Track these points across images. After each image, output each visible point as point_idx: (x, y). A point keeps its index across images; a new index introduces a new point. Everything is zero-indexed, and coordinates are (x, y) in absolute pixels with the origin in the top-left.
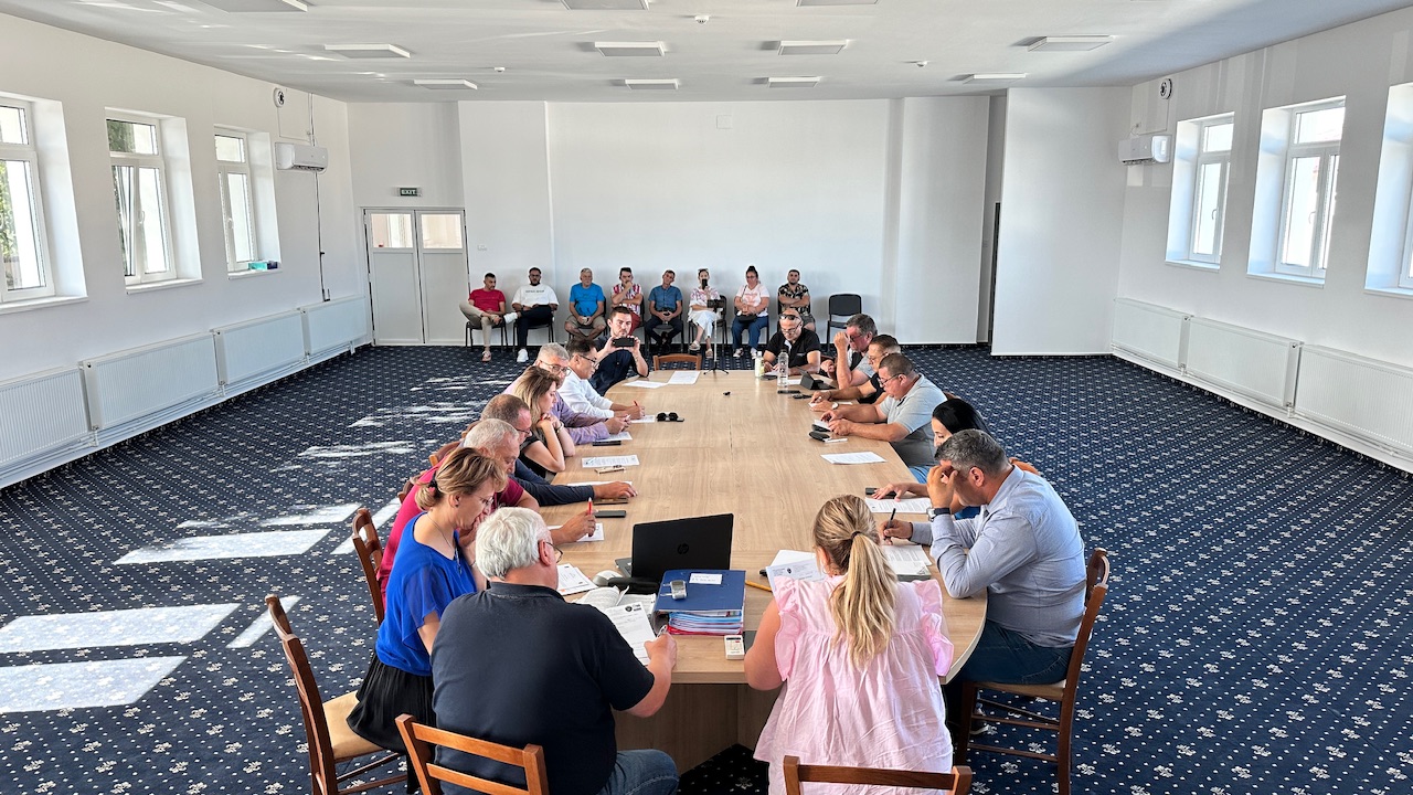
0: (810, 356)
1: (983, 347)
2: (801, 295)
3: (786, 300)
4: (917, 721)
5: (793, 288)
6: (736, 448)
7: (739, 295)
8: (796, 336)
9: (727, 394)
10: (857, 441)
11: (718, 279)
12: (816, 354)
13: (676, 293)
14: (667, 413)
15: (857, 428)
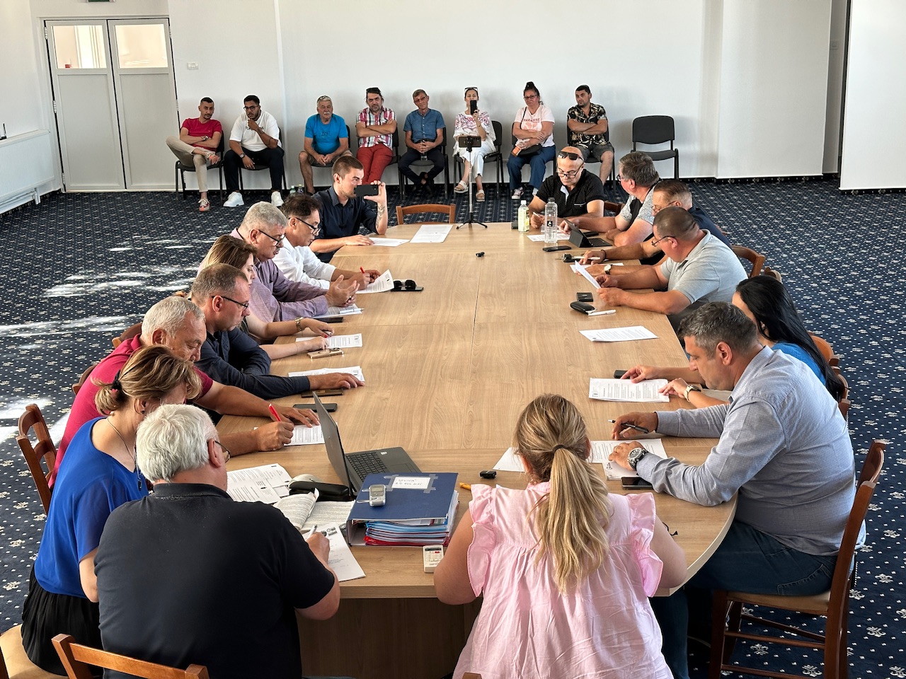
0: (591, 206)
1: (831, 179)
2: (595, 120)
3: (577, 127)
4: (620, 642)
5: (586, 111)
6: (480, 325)
7: (518, 120)
8: (575, 181)
9: (481, 255)
10: (627, 313)
11: (490, 101)
12: (598, 205)
13: (435, 118)
14: (403, 281)
15: (626, 297)
